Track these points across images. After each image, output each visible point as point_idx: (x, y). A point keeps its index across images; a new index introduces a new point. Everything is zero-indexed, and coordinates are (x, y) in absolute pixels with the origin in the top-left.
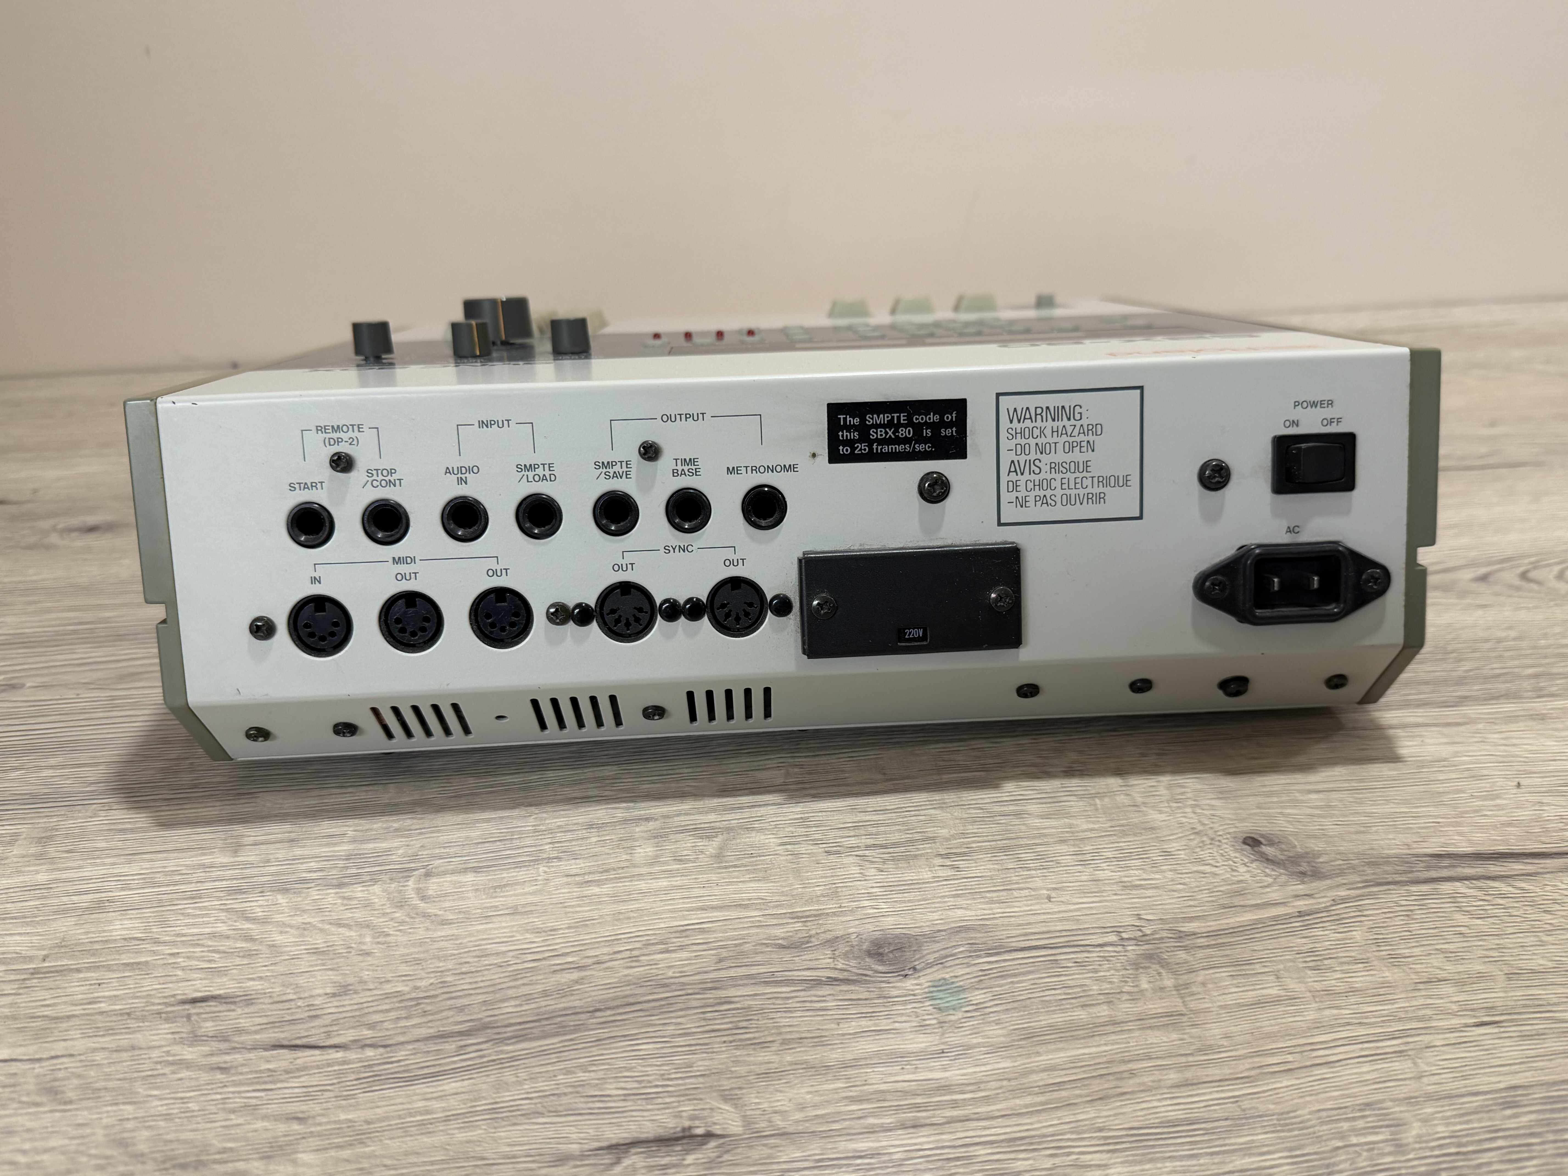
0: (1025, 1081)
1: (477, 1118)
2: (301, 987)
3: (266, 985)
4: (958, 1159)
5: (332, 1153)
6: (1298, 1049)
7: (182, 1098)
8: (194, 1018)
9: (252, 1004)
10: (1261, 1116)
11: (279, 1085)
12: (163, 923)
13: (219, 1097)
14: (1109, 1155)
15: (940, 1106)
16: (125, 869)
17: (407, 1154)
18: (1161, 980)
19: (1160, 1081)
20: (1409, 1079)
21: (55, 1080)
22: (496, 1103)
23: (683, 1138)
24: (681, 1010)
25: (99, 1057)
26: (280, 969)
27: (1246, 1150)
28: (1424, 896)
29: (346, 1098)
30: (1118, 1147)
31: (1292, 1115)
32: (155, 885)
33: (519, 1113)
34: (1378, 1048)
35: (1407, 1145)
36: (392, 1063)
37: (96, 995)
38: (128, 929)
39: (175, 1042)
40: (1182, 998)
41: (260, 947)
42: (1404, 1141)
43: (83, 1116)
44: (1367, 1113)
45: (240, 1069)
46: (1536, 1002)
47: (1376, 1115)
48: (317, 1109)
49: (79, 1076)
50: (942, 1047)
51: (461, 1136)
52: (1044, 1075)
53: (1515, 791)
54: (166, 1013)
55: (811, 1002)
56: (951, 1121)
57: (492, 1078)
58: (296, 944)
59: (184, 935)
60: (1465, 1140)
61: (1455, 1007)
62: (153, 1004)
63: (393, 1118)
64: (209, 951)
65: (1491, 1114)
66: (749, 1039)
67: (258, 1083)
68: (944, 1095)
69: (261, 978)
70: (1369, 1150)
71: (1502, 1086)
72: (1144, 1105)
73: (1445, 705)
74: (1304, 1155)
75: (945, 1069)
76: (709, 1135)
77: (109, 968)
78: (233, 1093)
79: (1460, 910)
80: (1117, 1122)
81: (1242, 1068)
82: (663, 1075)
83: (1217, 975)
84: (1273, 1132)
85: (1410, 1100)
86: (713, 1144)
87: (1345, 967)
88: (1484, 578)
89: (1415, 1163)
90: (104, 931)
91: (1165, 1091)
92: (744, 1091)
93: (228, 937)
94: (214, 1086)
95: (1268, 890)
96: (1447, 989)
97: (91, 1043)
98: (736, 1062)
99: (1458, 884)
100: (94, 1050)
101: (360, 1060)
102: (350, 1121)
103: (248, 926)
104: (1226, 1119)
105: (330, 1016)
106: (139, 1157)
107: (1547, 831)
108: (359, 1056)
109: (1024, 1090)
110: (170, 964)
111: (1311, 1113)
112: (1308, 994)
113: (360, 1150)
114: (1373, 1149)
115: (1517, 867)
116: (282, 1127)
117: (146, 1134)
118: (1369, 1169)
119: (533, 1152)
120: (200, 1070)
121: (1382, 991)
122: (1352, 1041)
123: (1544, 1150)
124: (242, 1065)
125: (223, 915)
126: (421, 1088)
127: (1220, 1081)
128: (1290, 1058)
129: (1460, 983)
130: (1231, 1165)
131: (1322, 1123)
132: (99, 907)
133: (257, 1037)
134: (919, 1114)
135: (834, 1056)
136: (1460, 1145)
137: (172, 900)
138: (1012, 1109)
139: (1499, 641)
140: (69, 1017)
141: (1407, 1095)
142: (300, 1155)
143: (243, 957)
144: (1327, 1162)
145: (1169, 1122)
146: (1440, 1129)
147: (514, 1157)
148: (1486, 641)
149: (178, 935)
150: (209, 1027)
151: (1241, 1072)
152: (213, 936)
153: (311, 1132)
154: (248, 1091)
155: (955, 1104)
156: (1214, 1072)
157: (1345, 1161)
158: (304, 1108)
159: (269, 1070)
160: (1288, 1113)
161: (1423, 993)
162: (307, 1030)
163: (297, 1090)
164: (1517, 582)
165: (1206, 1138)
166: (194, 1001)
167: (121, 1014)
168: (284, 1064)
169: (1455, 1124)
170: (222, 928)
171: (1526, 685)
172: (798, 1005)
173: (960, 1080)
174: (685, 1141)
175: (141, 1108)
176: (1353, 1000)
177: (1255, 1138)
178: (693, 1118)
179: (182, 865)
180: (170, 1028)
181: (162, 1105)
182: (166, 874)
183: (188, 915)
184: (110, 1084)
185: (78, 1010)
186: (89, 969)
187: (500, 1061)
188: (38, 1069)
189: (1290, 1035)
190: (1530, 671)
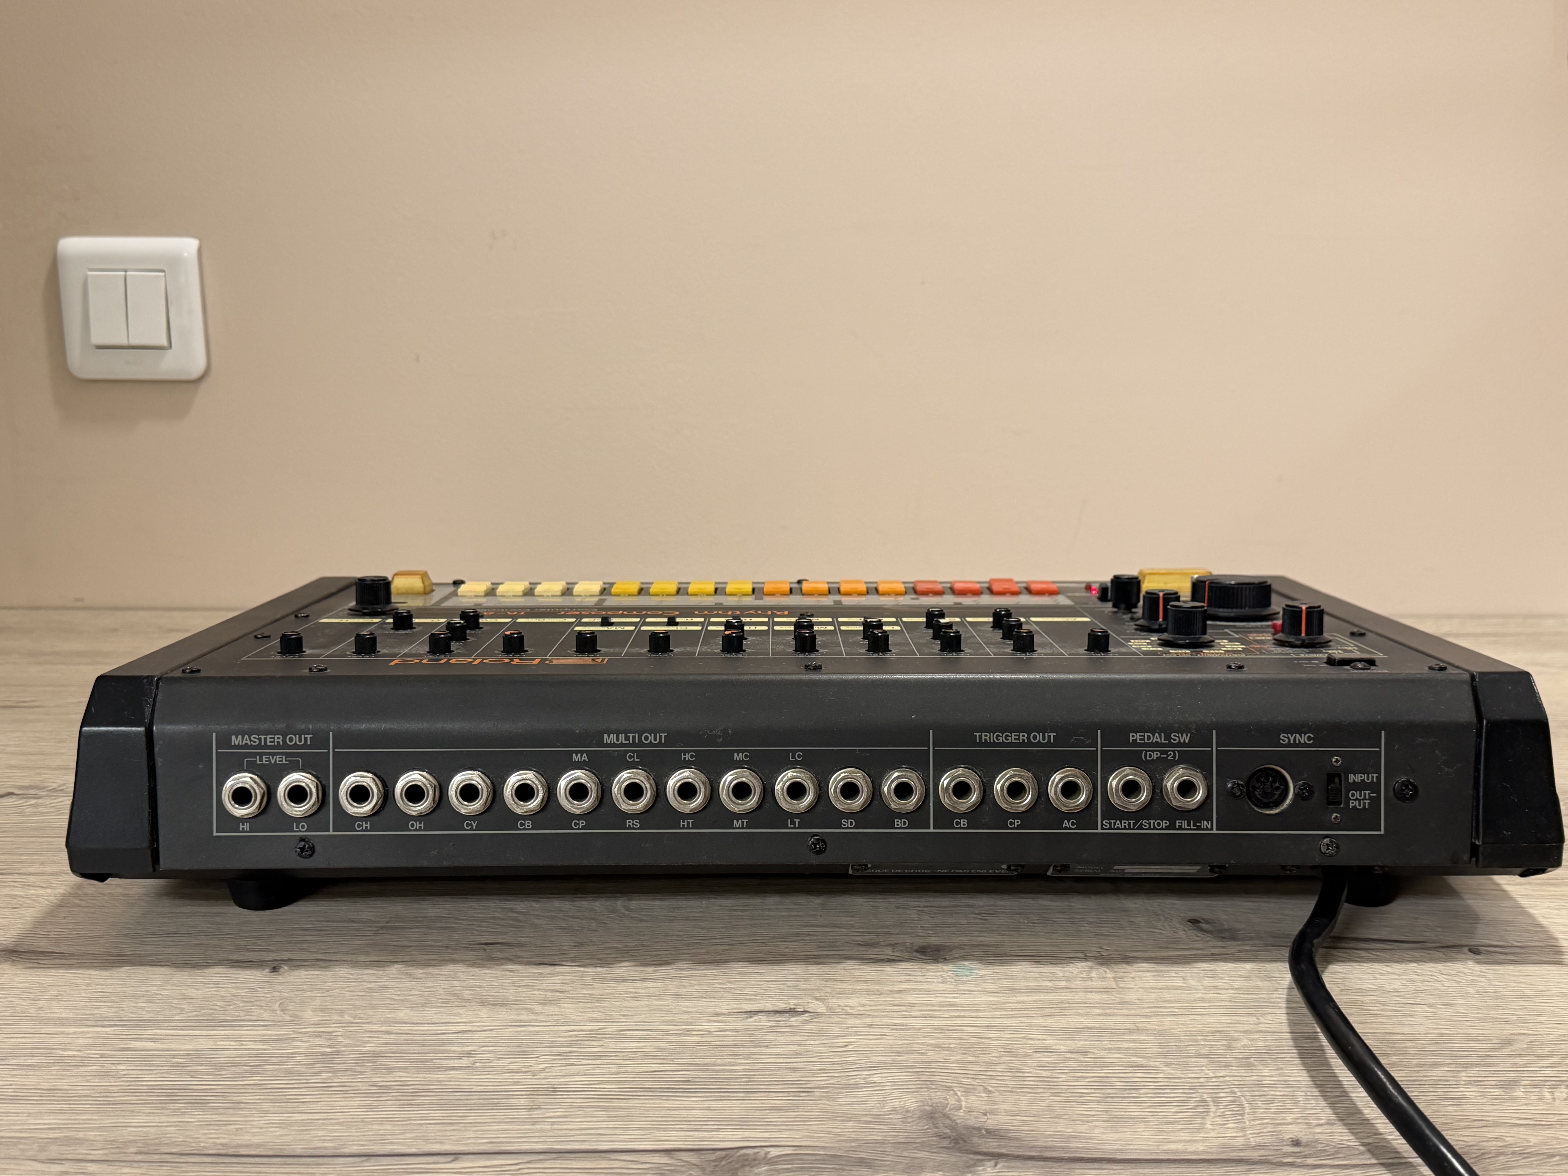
0: (1005, 1006)
1: (666, 997)
3: (531, 940)
4: (953, 1030)
5: (581, 1005)
6: (1185, 1007)
8: (487, 950)
9: (524, 947)
10: (1147, 1030)
11: (545, 978)
13: (510, 981)
15: (949, 1011)
17: (626, 1007)
19: (1089, 1012)
22: (678, 992)
23: (789, 1011)
27: (1130, 1041)
29: (586, 985)
31: (1169, 1031)
33: (692, 997)
40: (1115, 982)
44: (1215, 1034)
45: (521, 972)
47: (1221, 1036)
48: (571, 989)
50: (955, 990)
51: (655, 1003)
52: (1018, 1004)
54: (470, 947)
56: (953, 1017)
63: (615, 994)
67: (533, 977)
68: (951, 1007)
69: (527, 937)
72: (1076, 1020)
75: (953, 998)
76: (805, 1012)
77: (430, 928)
78: (519, 980)
81: (1144, 1011)
84: (1152, 1036)
86: (807, 1015)
91: (1091, 1016)
92: (829, 997)
95: (1196, 943)
101: (593, 972)
102: (589, 994)
103: (515, 915)
104: (1127, 1029)
111: (1181, 1031)
112: (1201, 987)
113: (598, 1004)
114: (1214, 1047)
116: (549, 994)
118: (1206, 1054)
125: (499, 910)
126: (633, 984)
127: (1128, 1015)
130: (1120, 1045)
131: (1186, 1036)
135: (887, 988)
138: (993, 1015)
142: (562, 1004)
147: (688, 1012)
153: (568, 997)
154: (527, 980)
155: (960, 1011)
156: (1125, 1012)
157: (1192, 1050)
158: (562, 988)
160: (1164, 1030)
163: (557, 981)
165: (1111, 1035)
173: (963, 1002)
174: (791, 1013)
177: (1138, 1037)
178: (796, 1005)
187: (680, 977)
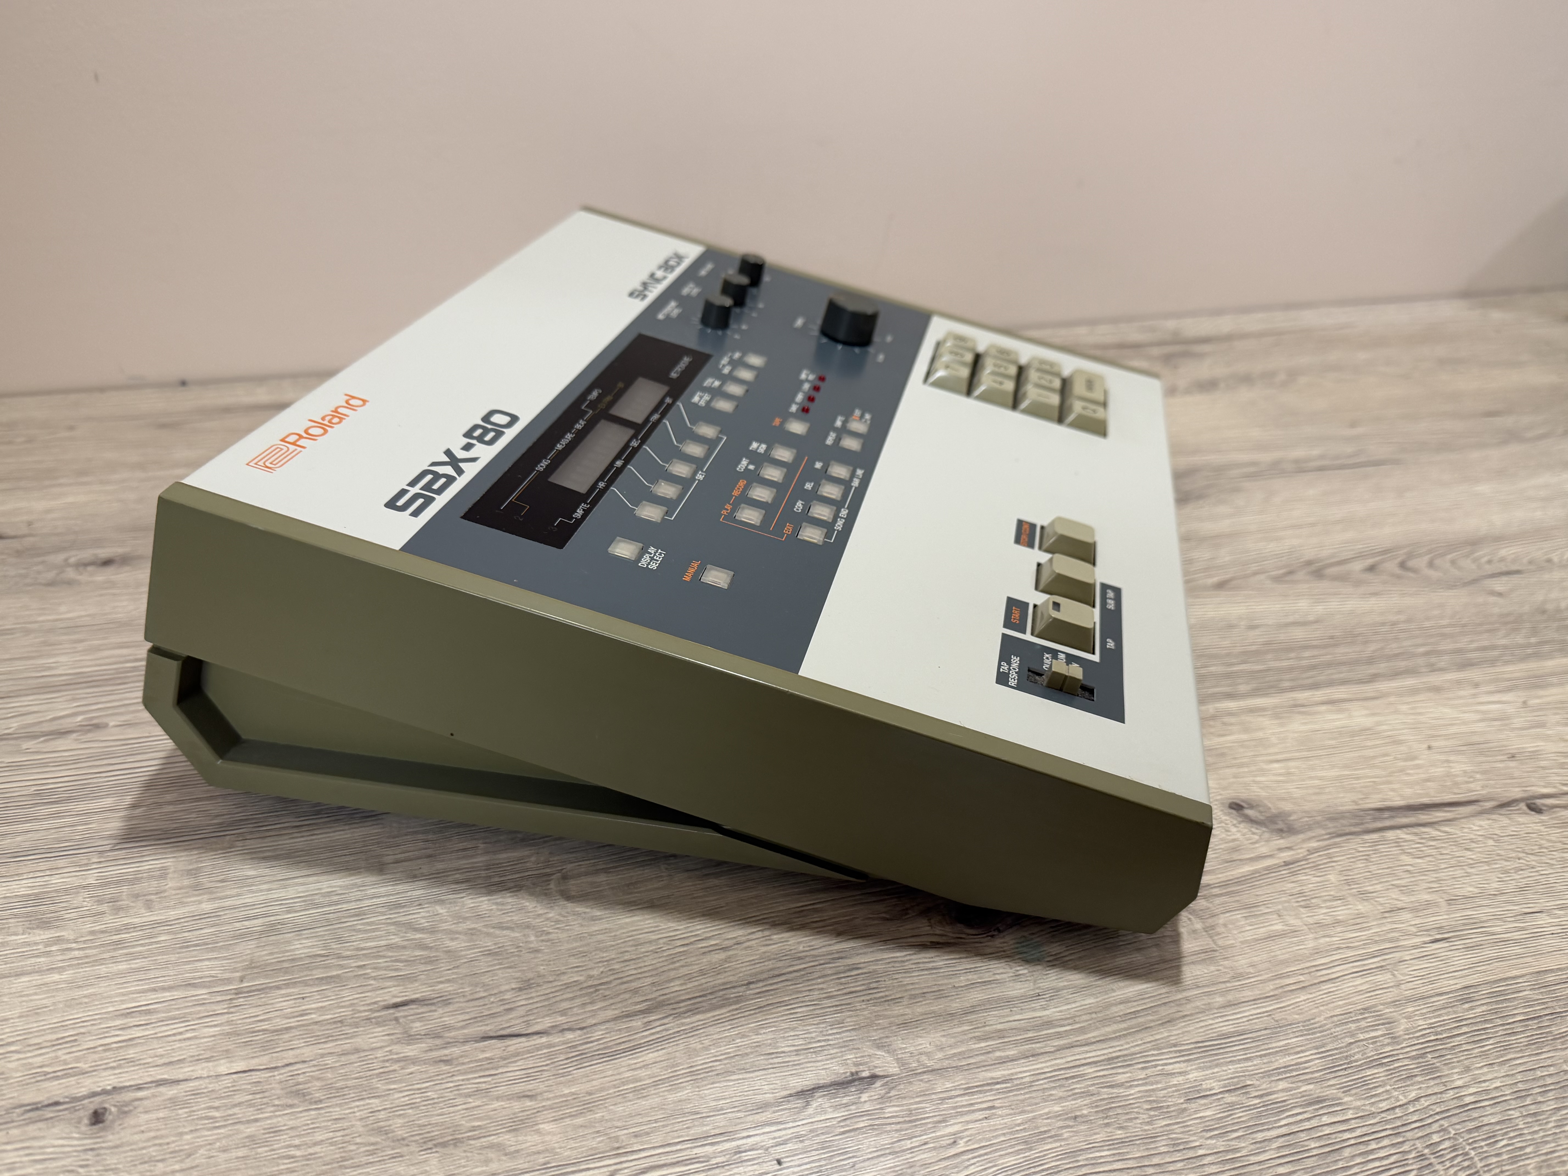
0: (1108, 1013)
1: (680, 1081)
2: (488, 985)
3: (456, 986)
4: (1073, 1077)
5: (568, 1121)
6: (1306, 971)
7: (419, 1089)
8: (401, 1021)
9: (450, 1003)
10: (1290, 1025)
11: (500, 1070)
12: (339, 940)
13: (451, 1085)
14: (1185, 1064)
15: (1049, 1037)
16: (282, 894)
17: (631, 1116)
18: (1192, 924)
19: (1209, 1004)
20: (1391, 987)
21: (299, 1084)
22: (691, 1067)
23: (854, 1081)
24: (819, 977)
25: (329, 1060)
26: (463, 971)
27: (1285, 1051)
28: (1375, 843)
29: (563, 1075)
30: (1191, 1057)
31: (1312, 1021)
32: (316, 906)
33: (714, 1073)
34: (1364, 965)
35: (1399, 1037)
36: (592, 1042)
37: (304, 1008)
38: (309, 947)
39: (393, 1043)
40: (1211, 937)
41: (438, 954)
42: (1398, 1034)
43: (337, 1112)
44: (1367, 1015)
45: (461, 1060)
46: (1472, 921)
47: (1373, 1016)
48: (542, 1087)
49: (319, 1079)
50: (1038, 991)
51: (671, 1097)
52: (1122, 1007)
53: (1427, 752)
54: (374, 1018)
55: (924, 963)
56: (1060, 1049)
57: (681, 1047)
58: (469, 948)
59: (363, 949)
60: (1439, 1029)
61: (1414, 929)
62: (361, 1012)
63: (609, 1088)
64: (392, 961)
65: (1455, 1009)
66: (882, 997)
67: (481, 1070)
68: (1049, 1029)
69: (448, 981)
70: (1373, 1043)
71: (1458, 986)
72: (1202, 1024)
73: (1361, 682)
74: (1328, 1051)
75: (1044, 1008)
76: (874, 1077)
77: (305, 983)
78: (463, 1080)
79: (1404, 852)
80: (1185, 1038)
81: (1268, 989)
82: (821, 1032)
83: (1234, 917)
84: (1301, 1036)
85: (1394, 1003)
86: (878, 1084)
87: (1328, 904)
88: (1371, 569)
89: (1408, 1049)
90: (288, 951)
91: (1216, 1011)
92: (891, 1039)
93: (404, 947)
94: (444, 1076)
95: (1257, 845)
96: (1406, 916)
97: (318, 1050)
98: (878, 1017)
99: (1398, 832)
100: (322, 1056)
101: (564, 1043)
102: (573, 1094)
103: (418, 936)
104: (1266, 1029)
105: (523, 1008)
106: (401, 1141)
107: (1456, 784)
108: (562, 1039)
109: (1111, 1020)
110: (361, 975)
111: (1326, 1019)
112: (1305, 927)
113: (590, 1116)
114: (1376, 1042)
115: (1439, 815)
116: (517, 1106)
117: (400, 1121)
118: (1376, 1057)
119: (736, 1104)
120: (425, 1064)
121: (1358, 921)
122: (1345, 961)
123: (1497, 1032)
124: (462, 1057)
125: (392, 928)
126: (625, 1061)
127: (1254, 1000)
128: (1302, 978)
129: (1414, 910)
130: (1276, 1063)
131: (1337, 1026)
132: (272, 929)
133: (465, 1031)
134: (1033, 1046)
135: (956, 1005)
136: (1437, 1034)
137: (339, 918)
138: (1104, 1035)
139: (1394, 624)
140: (288, 1029)
141: (1393, 999)
142: (541, 1126)
143: (425, 963)
144: (1345, 1054)
145: (1223, 1035)
146: (1421, 1022)
147: (722, 1109)
148: (1383, 624)
149: (358, 949)
150: (418, 1027)
151: (1269, 992)
152: (390, 947)
153: (543, 1106)
154: (476, 1078)
155: (1059, 1035)
156: (1248, 994)
157: (1358, 1052)
158: (530, 1087)
159: (487, 1059)
160: (1309, 1020)
161: (1389, 920)
162: (508, 1021)
163: (518, 1073)
164: (1398, 571)
165: (1254, 1044)
166: (396, 1006)
167: (335, 1023)
168: (497, 1053)
169: (1430, 1018)
170: (395, 940)
171: (1421, 661)
172: (914, 966)
173: (1058, 1016)
174: (856, 1083)
175: (386, 1101)
176: (1339, 929)
177: (1289, 1041)
178: (856, 1065)
179: (335, 887)
180: (383, 1031)
181: (404, 1097)
182: (324, 895)
183: (359, 931)
184: (350, 1083)
185: (293, 1022)
186: (287, 986)
187: (683, 1032)
188: (278, 1076)
189: (1298, 960)
190: (1422, 650)
